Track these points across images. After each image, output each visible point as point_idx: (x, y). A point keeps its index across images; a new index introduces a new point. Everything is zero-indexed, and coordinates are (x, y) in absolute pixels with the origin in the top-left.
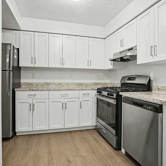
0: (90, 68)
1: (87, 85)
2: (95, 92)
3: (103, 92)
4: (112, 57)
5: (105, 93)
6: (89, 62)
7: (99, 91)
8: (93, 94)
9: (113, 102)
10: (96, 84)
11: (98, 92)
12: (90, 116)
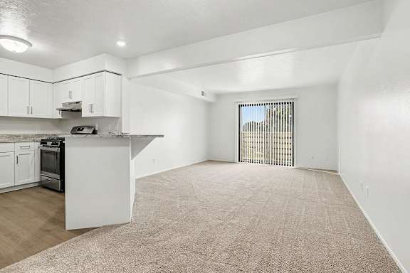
0: (31, 116)
1: (26, 137)
2: (38, 144)
3: (48, 143)
4: (61, 107)
5: (49, 143)
6: (30, 110)
7: (43, 142)
8: (36, 146)
9: (57, 150)
10: (39, 135)
11: (41, 144)
12: (32, 171)
